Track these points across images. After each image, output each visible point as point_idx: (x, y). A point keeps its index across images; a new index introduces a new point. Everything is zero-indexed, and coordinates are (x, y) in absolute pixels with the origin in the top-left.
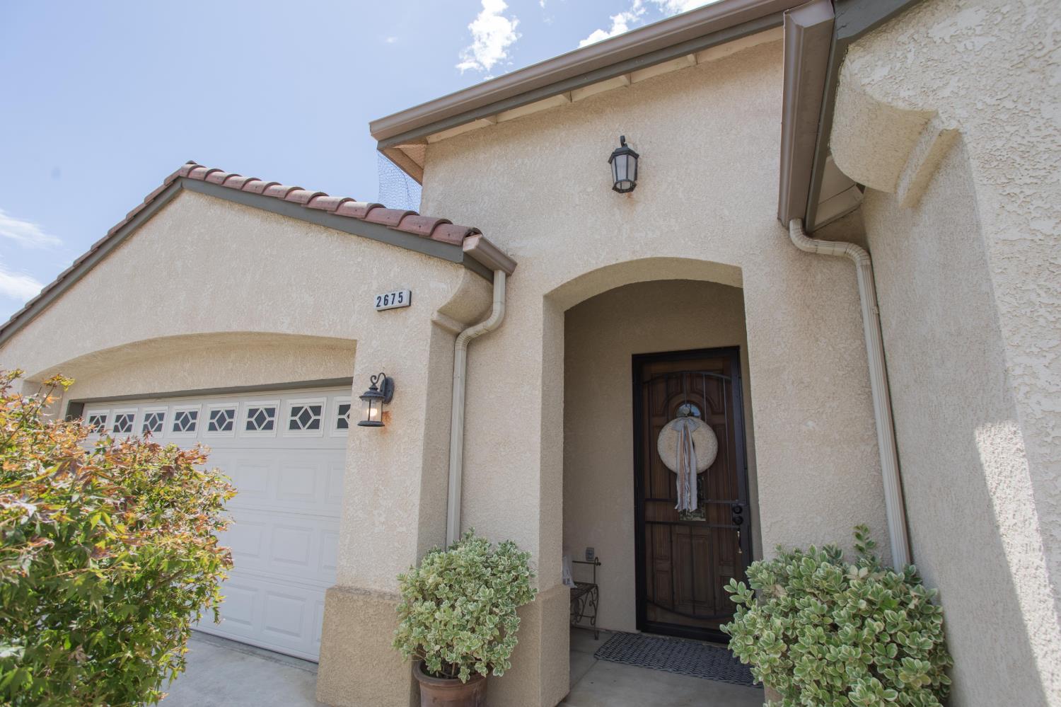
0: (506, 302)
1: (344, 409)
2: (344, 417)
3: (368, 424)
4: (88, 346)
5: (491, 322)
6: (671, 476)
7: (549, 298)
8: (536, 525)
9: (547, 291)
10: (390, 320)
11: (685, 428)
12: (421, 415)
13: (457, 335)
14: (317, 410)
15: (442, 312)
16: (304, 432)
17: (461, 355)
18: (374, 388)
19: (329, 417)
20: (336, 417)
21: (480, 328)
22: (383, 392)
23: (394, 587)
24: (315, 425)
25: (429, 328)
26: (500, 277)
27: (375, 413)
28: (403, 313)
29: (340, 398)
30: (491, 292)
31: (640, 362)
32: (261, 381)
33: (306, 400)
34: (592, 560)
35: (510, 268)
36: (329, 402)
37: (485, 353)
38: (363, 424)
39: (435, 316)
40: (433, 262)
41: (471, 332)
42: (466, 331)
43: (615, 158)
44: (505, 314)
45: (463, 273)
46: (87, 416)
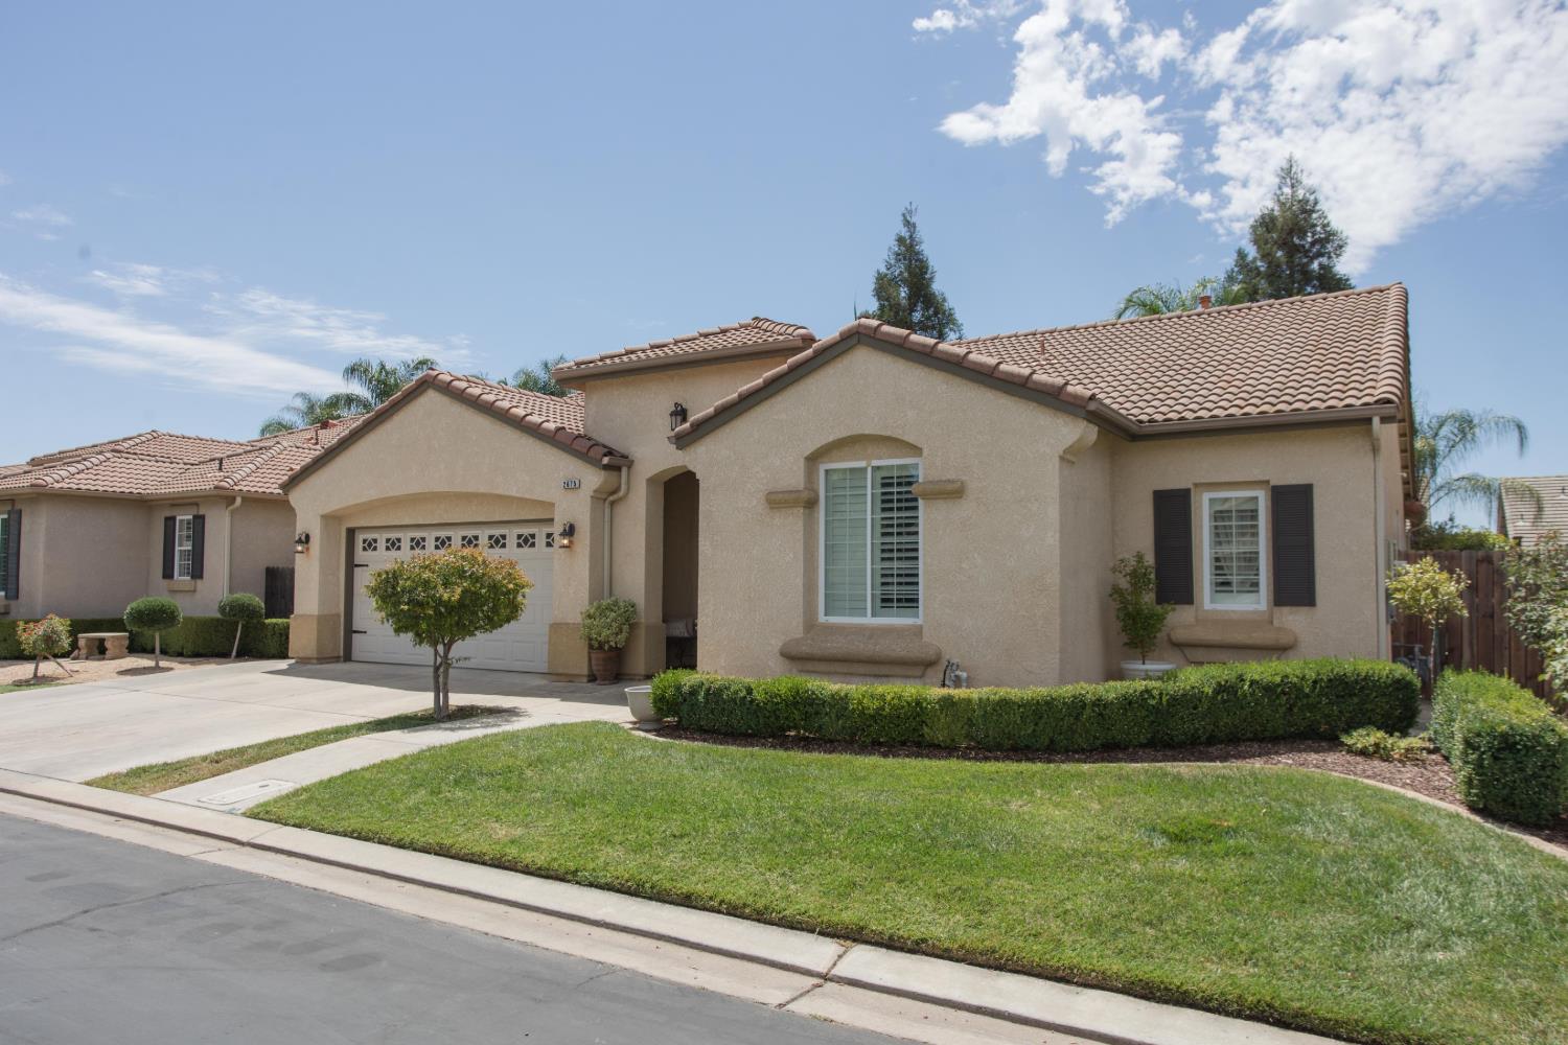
0: (628, 483)
1: (549, 535)
2: (550, 540)
3: (564, 547)
4: (372, 494)
5: (621, 494)
7: (651, 481)
8: (643, 591)
9: (650, 476)
10: (569, 495)
12: (588, 542)
13: (605, 500)
14: (533, 536)
15: (595, 491)
16: (526, 549)
17: (607, 511)
18: (565, 530)
19: (541, 540)
20: (544, 540)
21: (616, 497)
22: (570, 531)
23: (579, 619)
24: (533, 545)
25: (589, 499)
26: (624, 471)
27: (566, 542)
28: (576, 491)
29: (547, 529)
30: (619, 477)
32: (497, 519)
33: (526, 531)
35: (630, 465)
36: (541, 532)
37: (620, 509)
38: (561, 547)
39: (593, 494)
40: (588, 466)
41: (611, 498)
42: (609, 499)
43: (671, 415)
44: (628, 489)
45: (603, 472)
46: (360, 538)
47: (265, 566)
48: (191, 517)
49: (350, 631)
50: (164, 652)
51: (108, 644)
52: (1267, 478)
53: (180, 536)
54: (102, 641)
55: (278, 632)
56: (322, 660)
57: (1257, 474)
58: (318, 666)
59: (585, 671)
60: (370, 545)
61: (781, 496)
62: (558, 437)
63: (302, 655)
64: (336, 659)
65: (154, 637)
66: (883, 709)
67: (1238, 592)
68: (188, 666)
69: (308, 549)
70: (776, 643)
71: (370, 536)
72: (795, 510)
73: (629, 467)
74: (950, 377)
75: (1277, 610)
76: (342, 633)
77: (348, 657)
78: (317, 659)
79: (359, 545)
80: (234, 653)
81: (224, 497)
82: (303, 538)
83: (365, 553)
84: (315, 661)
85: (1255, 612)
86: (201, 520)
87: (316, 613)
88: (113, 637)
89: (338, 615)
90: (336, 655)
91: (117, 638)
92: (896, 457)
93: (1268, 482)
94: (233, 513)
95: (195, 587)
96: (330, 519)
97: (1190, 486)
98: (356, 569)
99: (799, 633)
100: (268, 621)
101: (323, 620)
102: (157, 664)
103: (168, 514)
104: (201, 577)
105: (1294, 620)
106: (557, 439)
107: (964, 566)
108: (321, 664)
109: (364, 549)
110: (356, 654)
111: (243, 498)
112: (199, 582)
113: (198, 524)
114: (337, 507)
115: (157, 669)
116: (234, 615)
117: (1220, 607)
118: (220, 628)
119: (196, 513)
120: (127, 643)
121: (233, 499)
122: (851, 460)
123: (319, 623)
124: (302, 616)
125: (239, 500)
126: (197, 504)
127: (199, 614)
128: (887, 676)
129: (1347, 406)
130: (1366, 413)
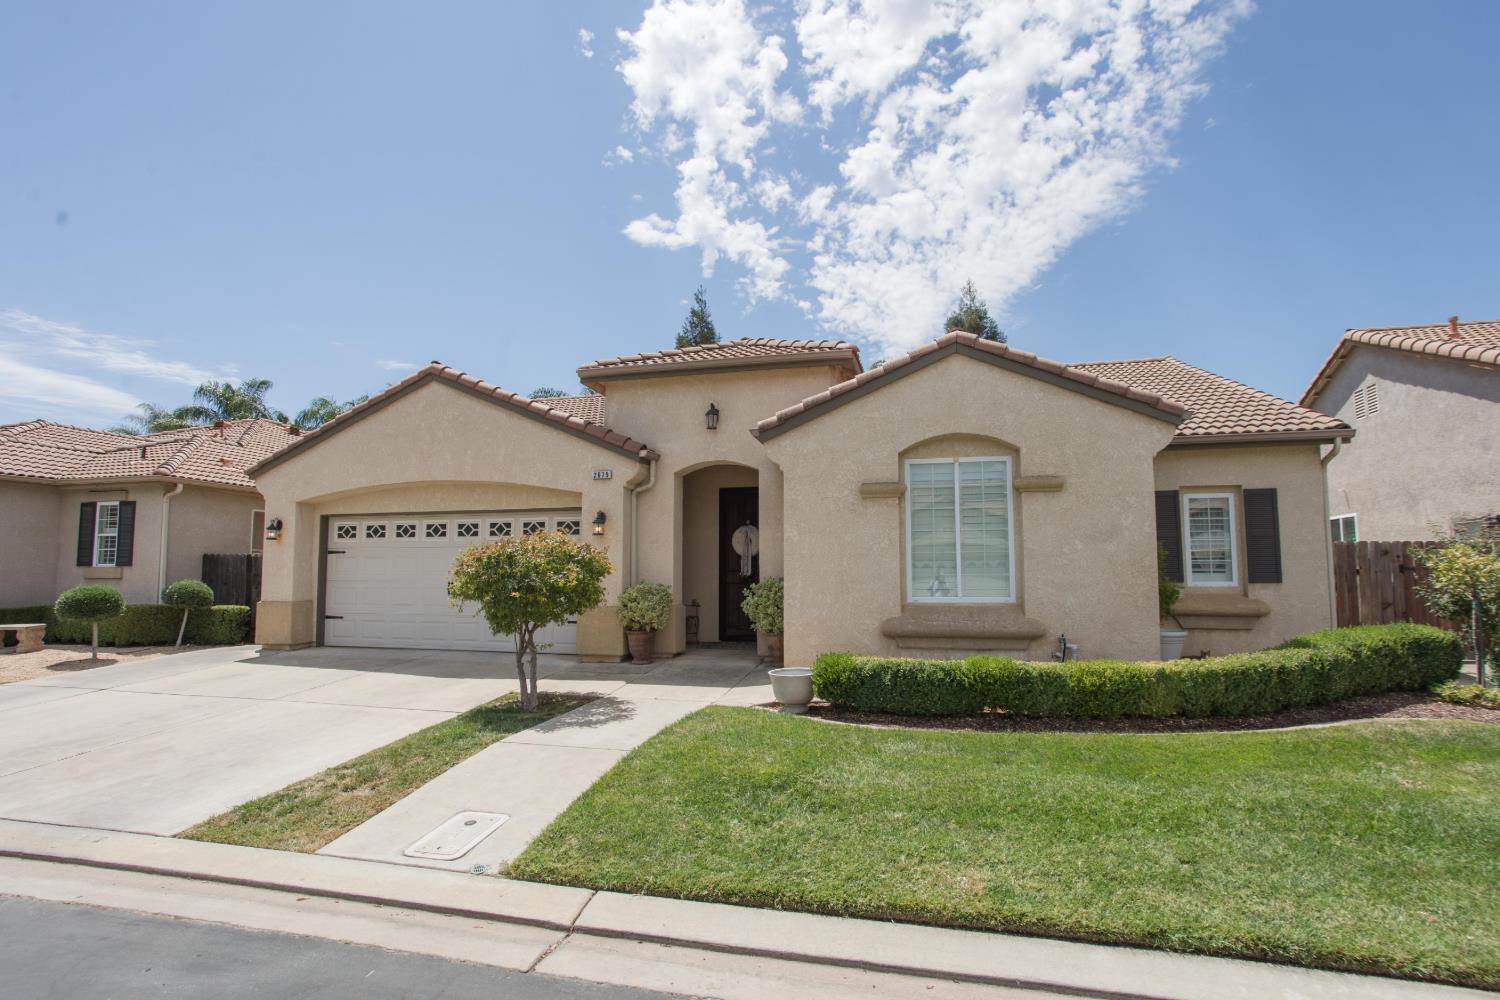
0: (656, 476)
3: (597, 534)
5: (649, 486)
6: (739, 557)
7: (677, 474)
8: (672, 576)
9: (676, 470)
10: (600, 486)
11: (747, 533)
12: (621, 530)
13: (632, 490)
15: (628, 482)
17: (634, 500)
18: (597, 518)
20: (555, 528)
21: (644, 488)
22: (601, 519)
25: (622, 490)
26: (653, 463)
27: (599, 529)
28: (608, 482)
29: (558, 518)
30: (649, 470)
31: (724, 492)
34: (695, 604)
35: (657, 458)
37: (647, 500)
38: (594, 534)
39: (625, 485)
40: (622, 458)
41: (639, 489)
42: (637, 489)
43: (708, 414)
44: (656, 482)
45: (638, 464)
46: (334, 526)
47: (199, 553)
48: (117, 503)
49: (323, 617)
50: (108, 644)
51: (20, 637)
52: (1239, 484)
53: (101, 522)
54: (14, 632)
55: (228, 618)
56: (295, 646)
57: (1232, 480)
58: (293, 653)
59: (620, 651)
60: (348, 532)
61: (878, 486)
62: (587, 431)
63: (271, 641)
64: (309, 645)
65: (91, 627)
66: (1104, 684)
67: (1214, 572)
68: (131, 657)
69: (280, 536)
70: (874, 623)
71: (347, 524)
72: (890, 501)
73: (657, 461)
74: (1047, 386)
75: (1251, 587)
76: (315, 620)
77: (320, 642)
78: (291, 645)
79: (334, 532)
80: (179, 641)
81: (164, 484)
82: (275, 524)
83: (341, 540)
84: (288, 648)
85: (1229, 588)
86: (130, 509)
87: (290, 599)
88: (27, 628)
89: (311, 601)
90: (308, 641)
91: (32, 629)
92: (985, 455)
93: (1239, 487)
94: (171, 499)
95: (122, 574)
96: (305, 507)
97: (1177, 489)
98: (330, 556)
99: (897, 613)
100: (216, 607)
101: (298, 606)
102: (95, 656)
103: (86, 499)
104: (129, 563)
105: (1263, 593)
106: (585, 433)
107: (1065, 550)
108: (294, 650)
109: (340, 536)
110: (329, 638)
111: (184, 485)
112: (126, 570)
113: (127, 513)
114: (317, 494)
115: (94, 662)
116: (182, 603)
117: (1200, 584)
118: (160, 616)
119: (124, 499)
120: (43, 634)
121: (175, 485)
122: (939, 456)
123: (294, 611)
124: (272, 602)
125: (180, 487)
126: (126, 491)
127: (141, 602)
128: (990, 650)
129: (1315, 429)
130: (1328, 435)
